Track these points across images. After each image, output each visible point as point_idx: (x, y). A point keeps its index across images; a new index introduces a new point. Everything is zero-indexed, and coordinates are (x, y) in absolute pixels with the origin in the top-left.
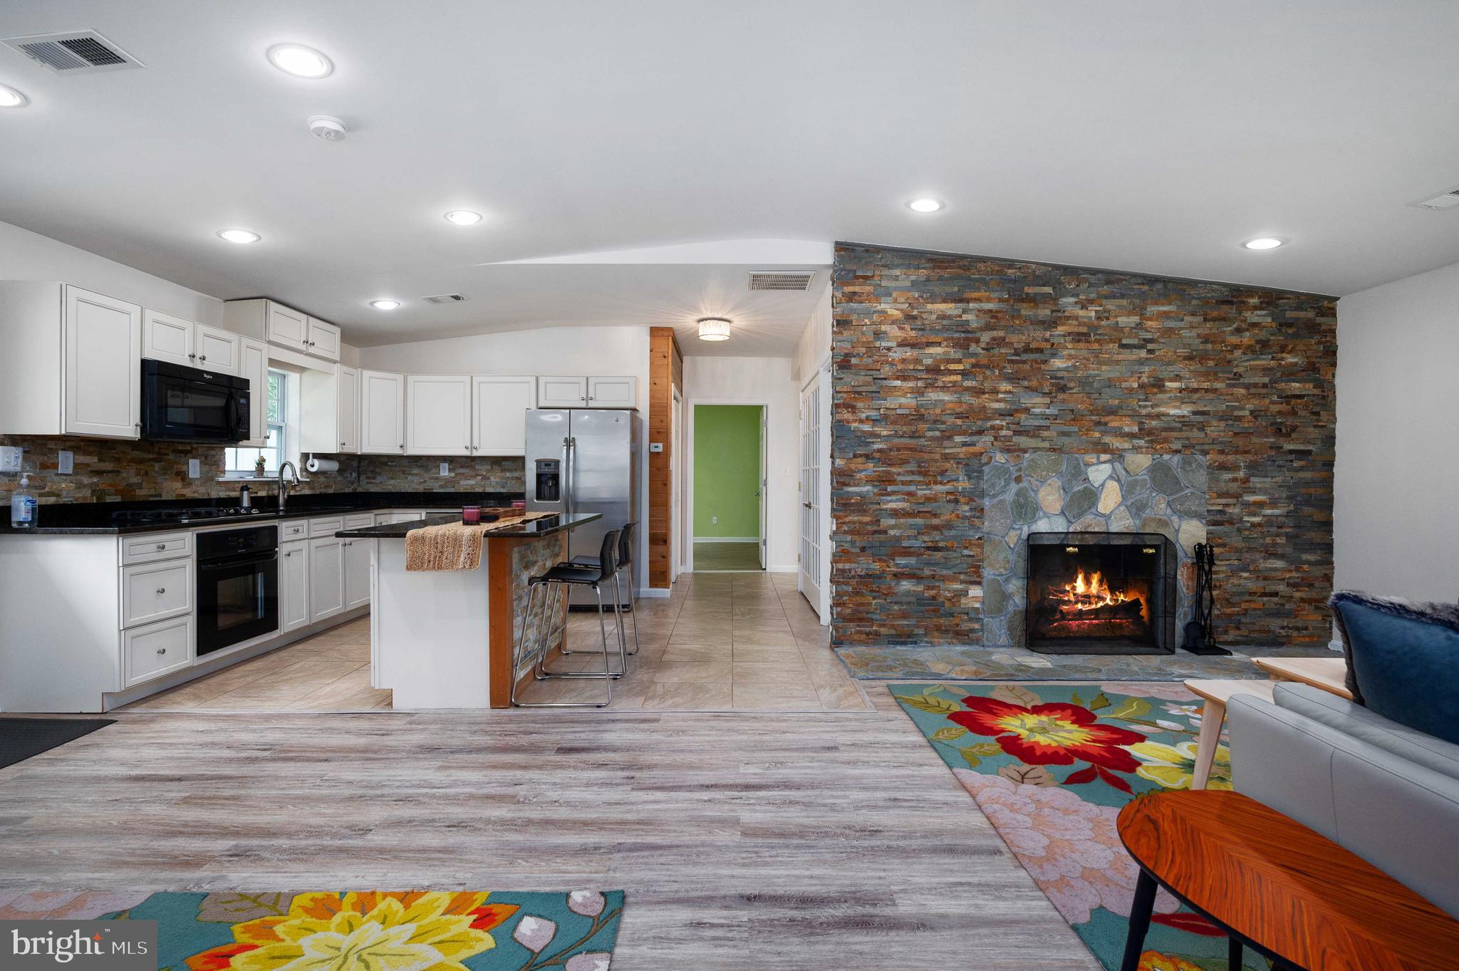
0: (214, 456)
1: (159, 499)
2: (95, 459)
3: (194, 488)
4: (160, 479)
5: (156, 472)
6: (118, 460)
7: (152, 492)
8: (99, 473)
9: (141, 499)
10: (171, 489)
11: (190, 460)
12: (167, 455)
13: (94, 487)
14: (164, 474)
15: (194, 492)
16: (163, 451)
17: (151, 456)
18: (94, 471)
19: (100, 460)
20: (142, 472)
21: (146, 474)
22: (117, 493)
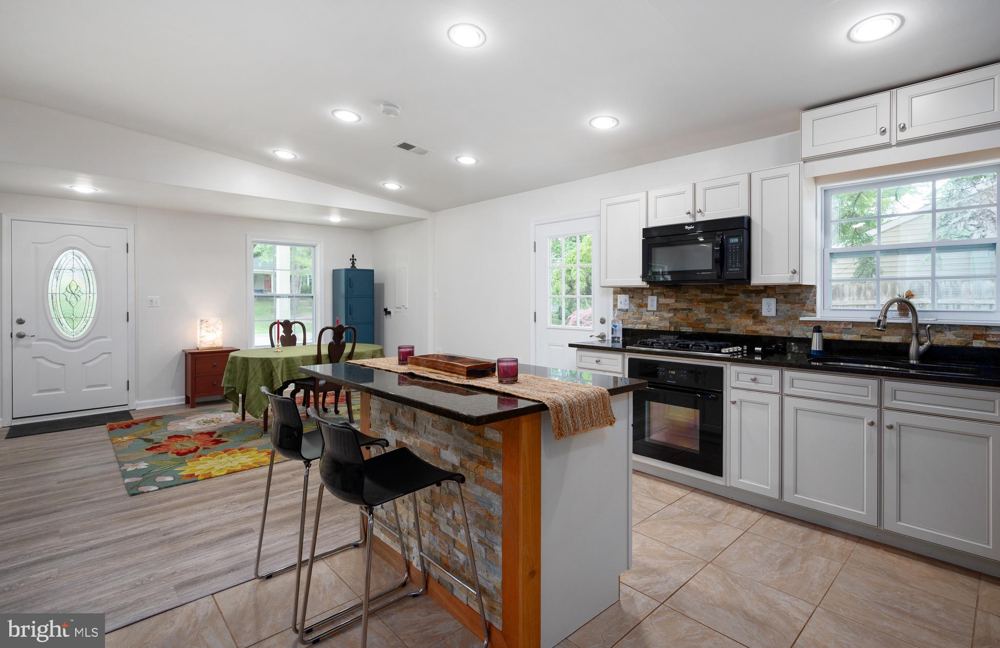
0: (799, 294)
1: (729, 332)
2: (673, 301)
3: (769, 326)
4: (729, 317)
5: (724, 310)
6: (691, 301)
7: (721, 326)
8: (676, 310)
9: (709, 332)
10: (741, 325)
11: (764, 300)
12: (737, 295)
13: (672, 320)
14: (731, 312)
15: (768, 330)
16: (731, 292)
17: (720, 297)
18: (672, 309)
19: (676, 301)
20: (713, 310)
21: (715, 312)
22: (689, 325)
